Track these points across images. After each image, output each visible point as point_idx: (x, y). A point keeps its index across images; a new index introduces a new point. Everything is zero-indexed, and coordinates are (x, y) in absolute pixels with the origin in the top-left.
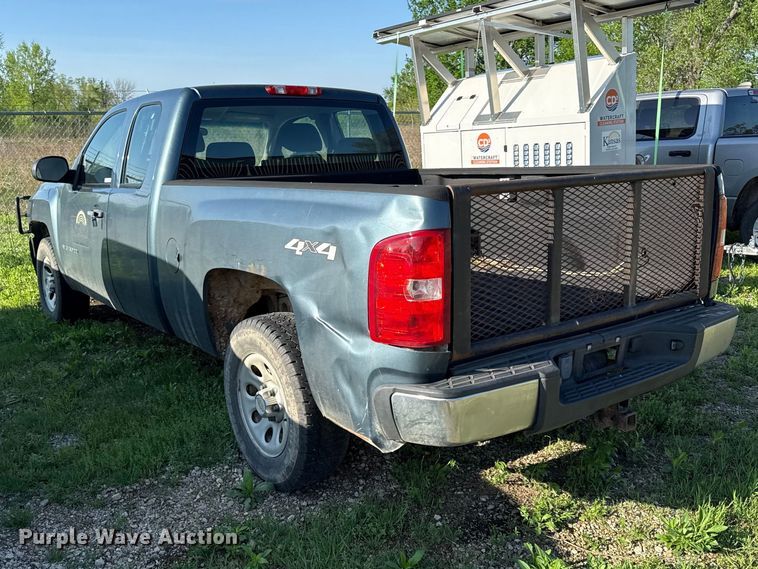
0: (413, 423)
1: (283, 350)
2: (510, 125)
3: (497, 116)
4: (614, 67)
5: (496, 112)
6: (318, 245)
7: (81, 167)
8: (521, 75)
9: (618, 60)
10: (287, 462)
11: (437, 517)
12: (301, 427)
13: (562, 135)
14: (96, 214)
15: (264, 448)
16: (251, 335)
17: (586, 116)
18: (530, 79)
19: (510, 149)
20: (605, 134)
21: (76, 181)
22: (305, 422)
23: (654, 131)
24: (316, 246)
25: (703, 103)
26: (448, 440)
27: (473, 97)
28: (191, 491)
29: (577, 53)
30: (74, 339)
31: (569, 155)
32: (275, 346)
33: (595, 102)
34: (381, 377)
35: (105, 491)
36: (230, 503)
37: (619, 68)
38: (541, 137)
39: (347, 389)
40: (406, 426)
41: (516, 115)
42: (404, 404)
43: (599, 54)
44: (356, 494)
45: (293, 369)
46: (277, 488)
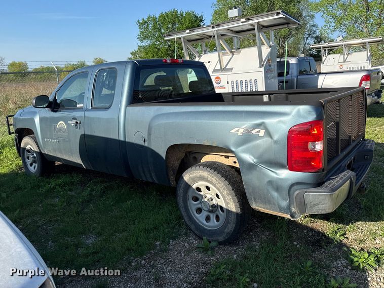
0: (315, 205)
1: (223, 179)
2: (229, 73)
3: (222, 70)
4: (269, 50)
5: (223, 68)
6: (253, 130)
7: (55, 100)
8: (229, 53)
9: (270, 47)
10: (226, 231)
11: (295, 243)
12: (237, 214)
13: (252, 77)
14: (77, 123)
15: (206, 226)
16: (200, 174)
17: (262, 69)
18: (233, 55)
19: (230, 83)
20: (269, 76)
21: (53, 107)
22: (239, 211)
23: (284, 72)
24: (251, 131)
25: (290, 62)
26: (327, 211)
27: (209, 62)
28: (176, 252)
29: (258, 44)
30: (59, 185)
31: (256, 86)
32: (218, 178)
33: (265, 63)
34: (296, 187)
35: (134, 261)
36: (200, 255)
37: (271, 50)
38: (244, 78)
39: (275, 194)
40: (311, 207)
41: (231, 69)
42: (311, 197)
43: (264, 44)
44: (254, 240)
45: (231, 187)
46: (220, 243)
